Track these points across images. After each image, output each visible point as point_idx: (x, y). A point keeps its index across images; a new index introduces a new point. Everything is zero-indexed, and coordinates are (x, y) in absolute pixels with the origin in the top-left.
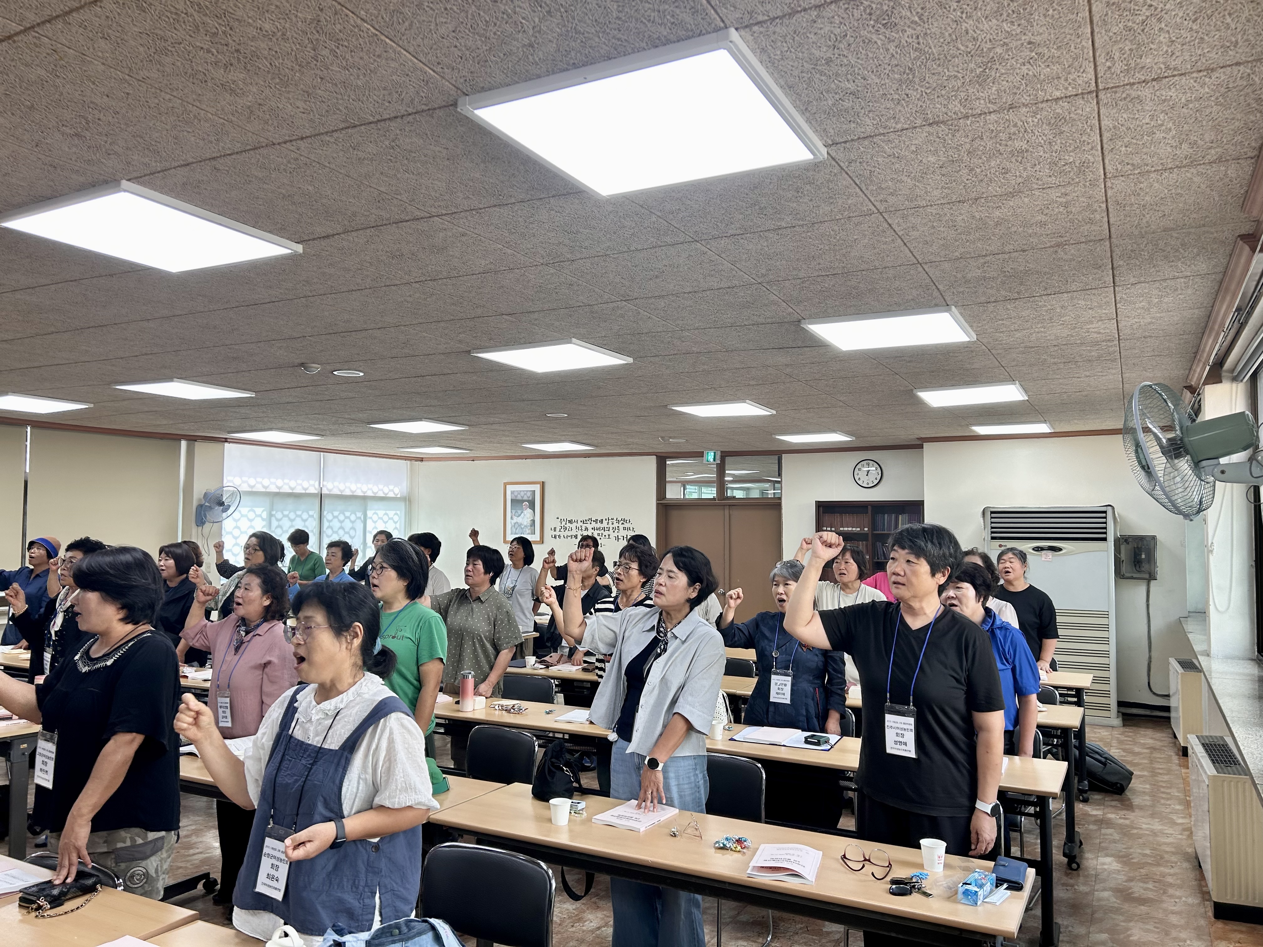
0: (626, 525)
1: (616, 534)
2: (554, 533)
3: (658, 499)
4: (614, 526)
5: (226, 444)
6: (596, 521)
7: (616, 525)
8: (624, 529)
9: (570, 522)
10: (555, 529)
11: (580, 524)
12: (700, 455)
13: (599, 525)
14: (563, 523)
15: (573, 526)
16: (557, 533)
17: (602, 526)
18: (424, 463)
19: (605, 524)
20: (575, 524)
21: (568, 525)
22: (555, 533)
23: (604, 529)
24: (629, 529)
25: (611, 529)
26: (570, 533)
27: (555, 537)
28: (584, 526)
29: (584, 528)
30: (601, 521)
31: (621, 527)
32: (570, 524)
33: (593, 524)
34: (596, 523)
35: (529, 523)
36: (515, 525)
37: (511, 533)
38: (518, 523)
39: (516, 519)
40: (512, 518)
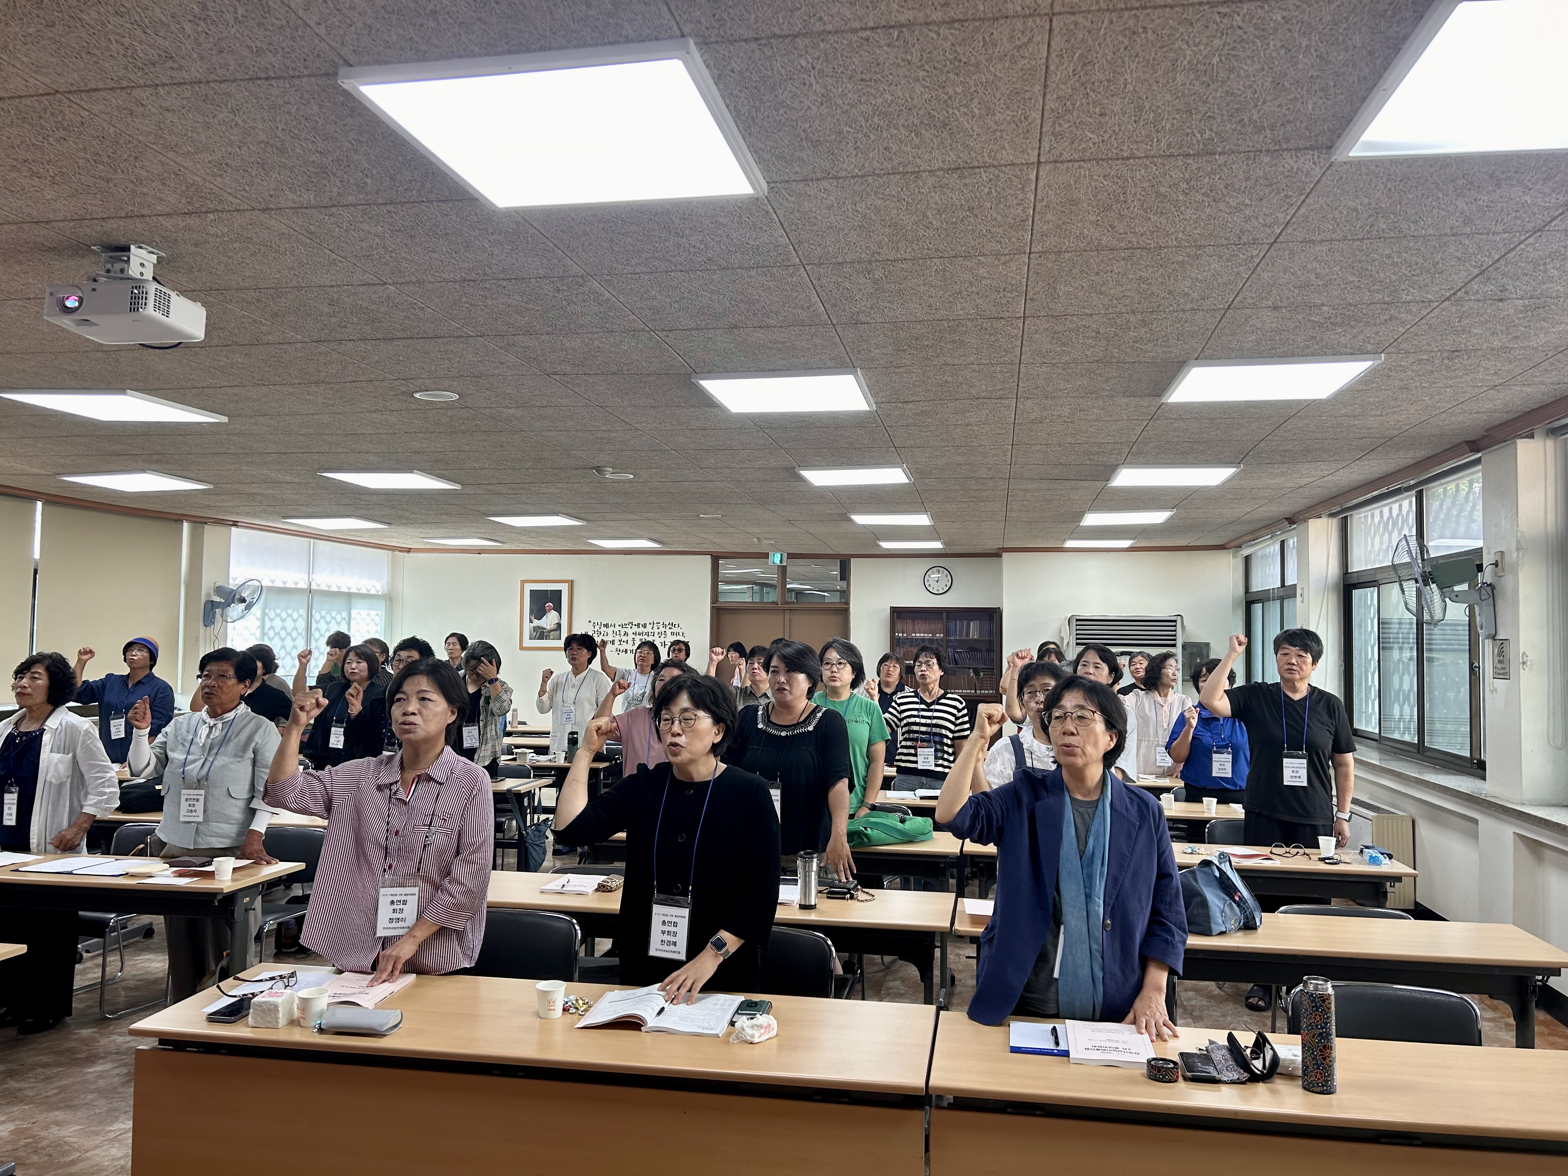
0: (675, 630)
3: (712, 602)
4: (659, 631)
5: (233, 529)
6: (638, 626)
7: (662, 630)
8: (672, 634)
9: (606, 626)
11: (617, 628)
12: (766, 556)
13: (641, 629)
14: (597, 627)
15: (610, 630)
17: (645, 630)
18: (411, 554)
19: (649, 628)
20: (612, 629)
21: (603, 629)
23: (647, 634)
24: (678, 634)
28: (623, 631)
29: (622, 633)
30: (645, 626)
31: (669, 632)
32: (605, 629)
33: (635, 629)
34: (639, 627)
35: (553, 627)
36: (535, 629)
37: (531, 639)
38: (539, 627)
39: (536, 623)
40: (531, 621)
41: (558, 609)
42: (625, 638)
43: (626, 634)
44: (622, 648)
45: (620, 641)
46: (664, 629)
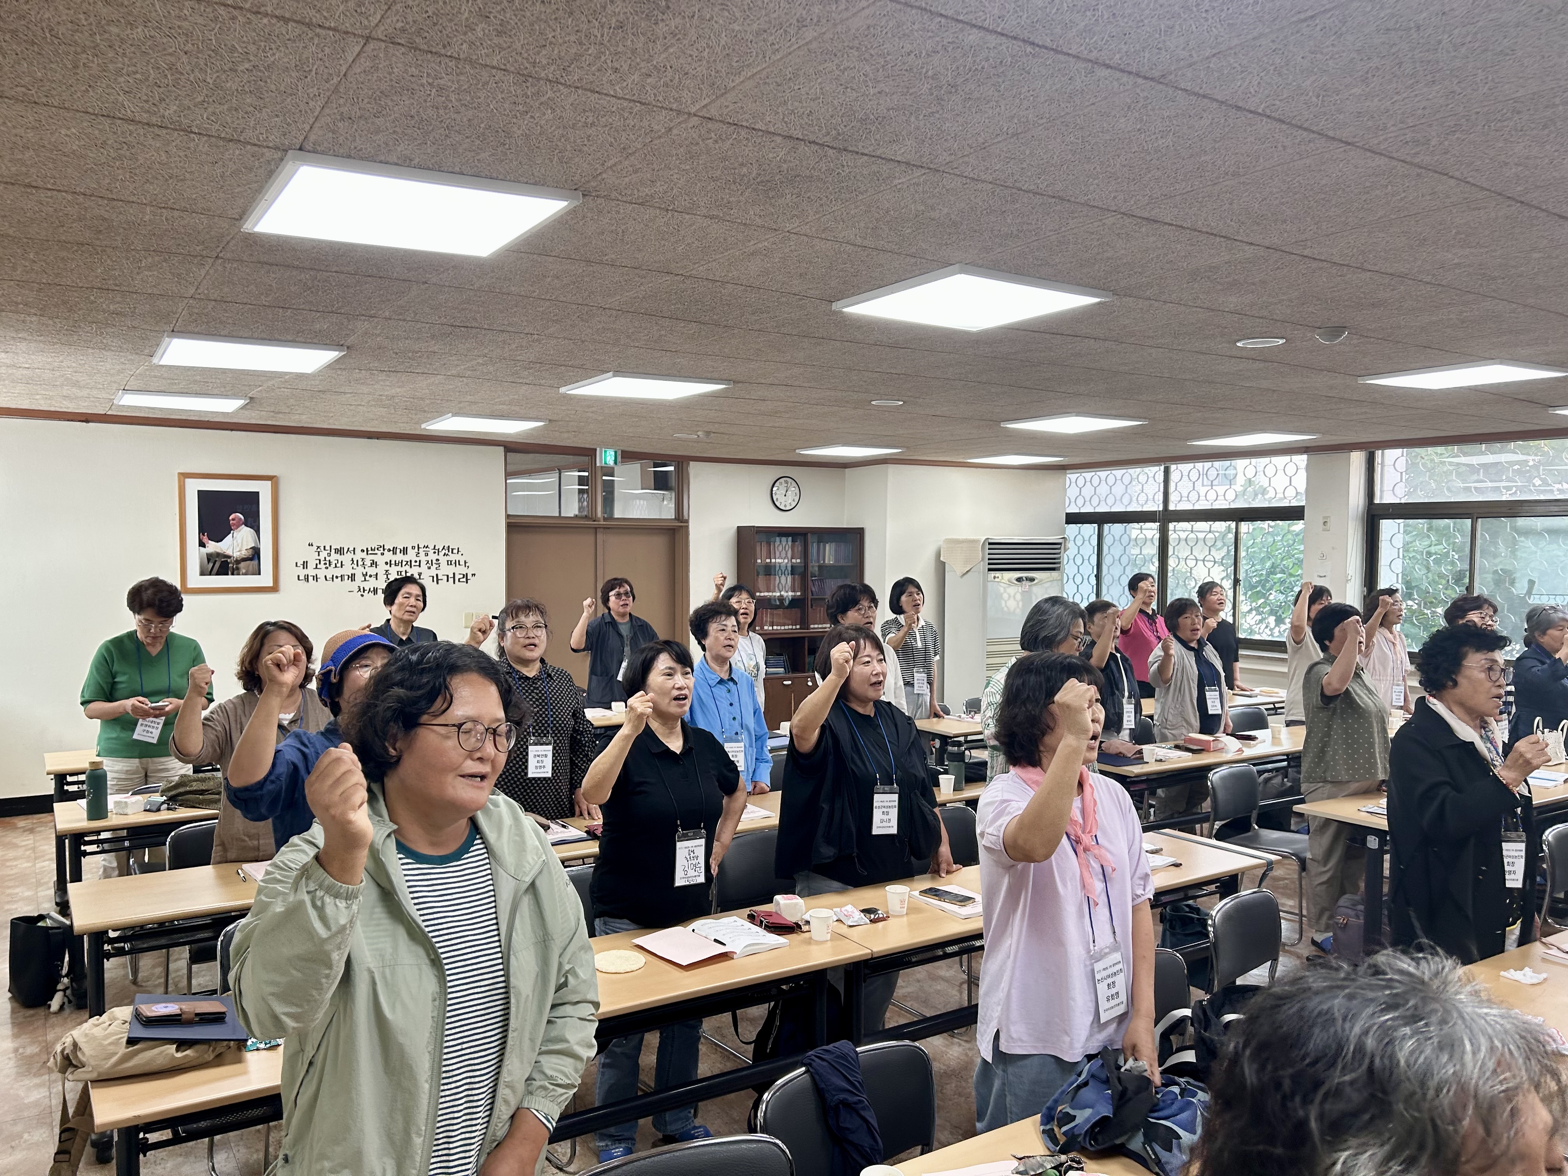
0: (452, 557)
1: (433, 572)
2: (302, 573)
4: (429, 558)
6: (394, 551)
7: (432, 557)
8: (449, 563)
9: (340, 551)
10: (305, 565)
11: (359, 555)
13: (399, 557)
14: (324, 554)
15: (346, 558)
16: (311, 571)
17: (406, 558)
19: (411, 555)
20: (350, 556)
21: (334, 557)
22: (306, 572)
23: (410, 563)
24: (457, 563)
25: (423, 563)
26: (338, 572)
27: (307, 579)
28: (368, 559)
29: (368, 563)
30: (405, 551)
31: (443, 560)
32: (338, 556)
33: (389, 556)
34: (394, 553)
35: (244, 553)
36: (210, 557)
37: (202, 573)
38: (218, 555)
39: (212, 547)
40: (202, 544)
41: (253, 522)
42: (372, 571)
43: (374, 564)
44: (367, 586)
45: (365, 575)
46: (435, 557)
